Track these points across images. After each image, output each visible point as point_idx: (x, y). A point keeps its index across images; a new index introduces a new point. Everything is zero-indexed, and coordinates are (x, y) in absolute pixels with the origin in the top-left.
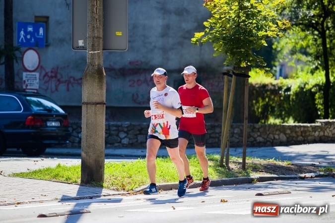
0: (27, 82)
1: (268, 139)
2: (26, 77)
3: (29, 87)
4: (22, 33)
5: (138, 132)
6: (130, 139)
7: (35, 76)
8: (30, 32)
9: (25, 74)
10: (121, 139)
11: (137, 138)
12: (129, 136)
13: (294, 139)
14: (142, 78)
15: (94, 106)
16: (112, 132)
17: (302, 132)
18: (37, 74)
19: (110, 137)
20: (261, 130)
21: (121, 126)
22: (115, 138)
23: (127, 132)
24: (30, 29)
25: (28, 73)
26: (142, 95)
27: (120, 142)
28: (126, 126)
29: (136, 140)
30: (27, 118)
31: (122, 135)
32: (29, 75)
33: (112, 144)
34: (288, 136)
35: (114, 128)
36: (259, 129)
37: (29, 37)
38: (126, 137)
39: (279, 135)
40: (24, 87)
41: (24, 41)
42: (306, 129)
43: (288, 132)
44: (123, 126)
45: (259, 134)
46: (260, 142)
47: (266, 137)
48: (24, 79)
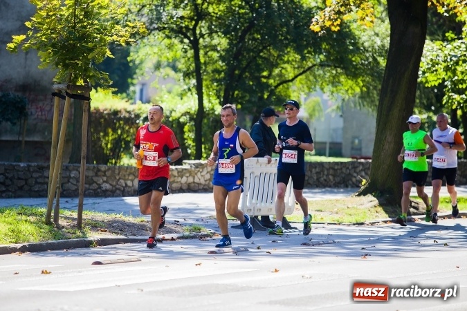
1: (117, 186)
20: (108, 174)
36: (105, 172)
45: (105, 179)
46: (106, 190)
47: (114, 183)
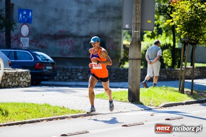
0: (22, 43)
2: (22, 40)
3: (23, 46)
4: (21, 15)
5: (88, 73)
6: (83, 76)
7: (26, 40)
8: (25, 14)
9: (22, 38)
10: (78, 76)
11: (87, 76)
12: (83, 75)
13: (171, 77)
14: (66, 40)
15: (136, 60)
16: (73, 72)
17: (174, 73)
18: (28, 39)
19: (72, 75)
21: (79, 69)
22: (75, 75)
23: (81, 73)
24: (25, 13)
25: (23, 38)
26: (66, 51)
27: (78, 78)
28: (81, 69)
29: (86, 77)
30: (36, 64)
31: (79, 74)
32: (24, 39)
33: (73, 79)
34: (167, 75)
35: (75, 70)
37: (24, 17)
38: (81, 75)
39: (163, 75)
40: (21, 46)
41: (22, 20)
42: (177, 72)
43: (168, 73)
44: (80, 69)
48: (21, 41)
